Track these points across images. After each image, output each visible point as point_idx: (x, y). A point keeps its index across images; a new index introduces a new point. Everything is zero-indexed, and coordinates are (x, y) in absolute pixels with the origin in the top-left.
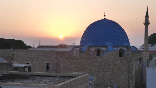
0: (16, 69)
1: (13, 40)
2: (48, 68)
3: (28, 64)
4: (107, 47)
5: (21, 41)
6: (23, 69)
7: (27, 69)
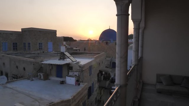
0: (74, 50)
1: (68, 37)
2: (85, 50)
3: (77, 48)
4: (110, 41)
5: (71, 38)
6: (76, 50)
7: (78, 50)
